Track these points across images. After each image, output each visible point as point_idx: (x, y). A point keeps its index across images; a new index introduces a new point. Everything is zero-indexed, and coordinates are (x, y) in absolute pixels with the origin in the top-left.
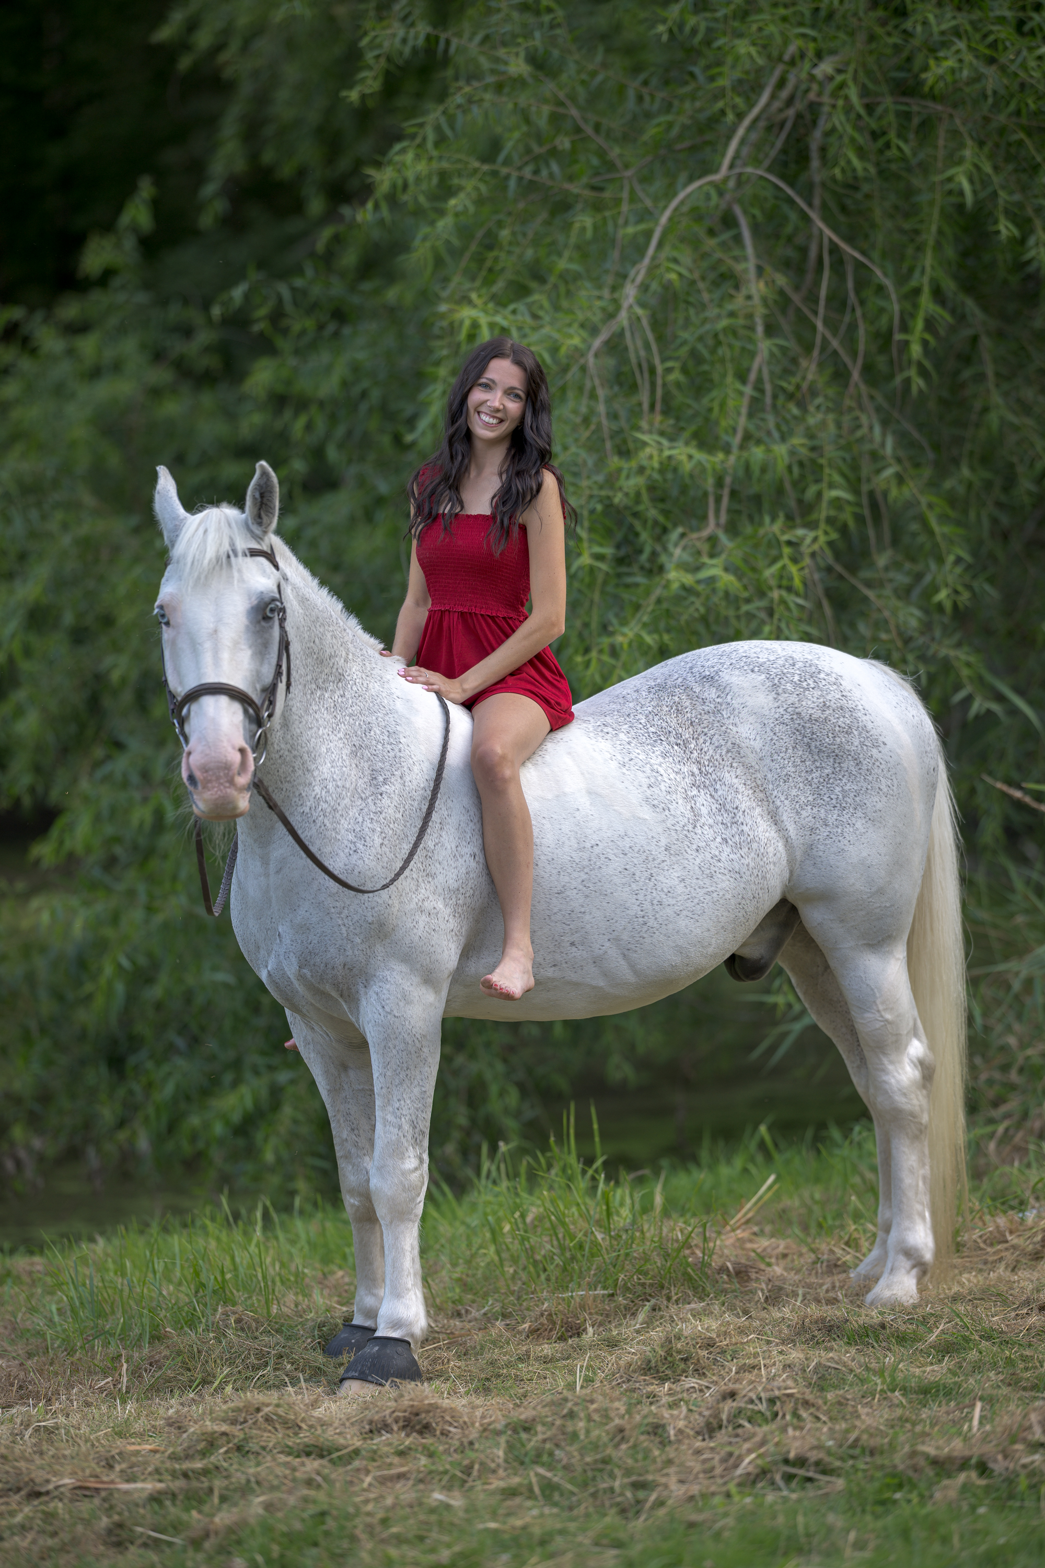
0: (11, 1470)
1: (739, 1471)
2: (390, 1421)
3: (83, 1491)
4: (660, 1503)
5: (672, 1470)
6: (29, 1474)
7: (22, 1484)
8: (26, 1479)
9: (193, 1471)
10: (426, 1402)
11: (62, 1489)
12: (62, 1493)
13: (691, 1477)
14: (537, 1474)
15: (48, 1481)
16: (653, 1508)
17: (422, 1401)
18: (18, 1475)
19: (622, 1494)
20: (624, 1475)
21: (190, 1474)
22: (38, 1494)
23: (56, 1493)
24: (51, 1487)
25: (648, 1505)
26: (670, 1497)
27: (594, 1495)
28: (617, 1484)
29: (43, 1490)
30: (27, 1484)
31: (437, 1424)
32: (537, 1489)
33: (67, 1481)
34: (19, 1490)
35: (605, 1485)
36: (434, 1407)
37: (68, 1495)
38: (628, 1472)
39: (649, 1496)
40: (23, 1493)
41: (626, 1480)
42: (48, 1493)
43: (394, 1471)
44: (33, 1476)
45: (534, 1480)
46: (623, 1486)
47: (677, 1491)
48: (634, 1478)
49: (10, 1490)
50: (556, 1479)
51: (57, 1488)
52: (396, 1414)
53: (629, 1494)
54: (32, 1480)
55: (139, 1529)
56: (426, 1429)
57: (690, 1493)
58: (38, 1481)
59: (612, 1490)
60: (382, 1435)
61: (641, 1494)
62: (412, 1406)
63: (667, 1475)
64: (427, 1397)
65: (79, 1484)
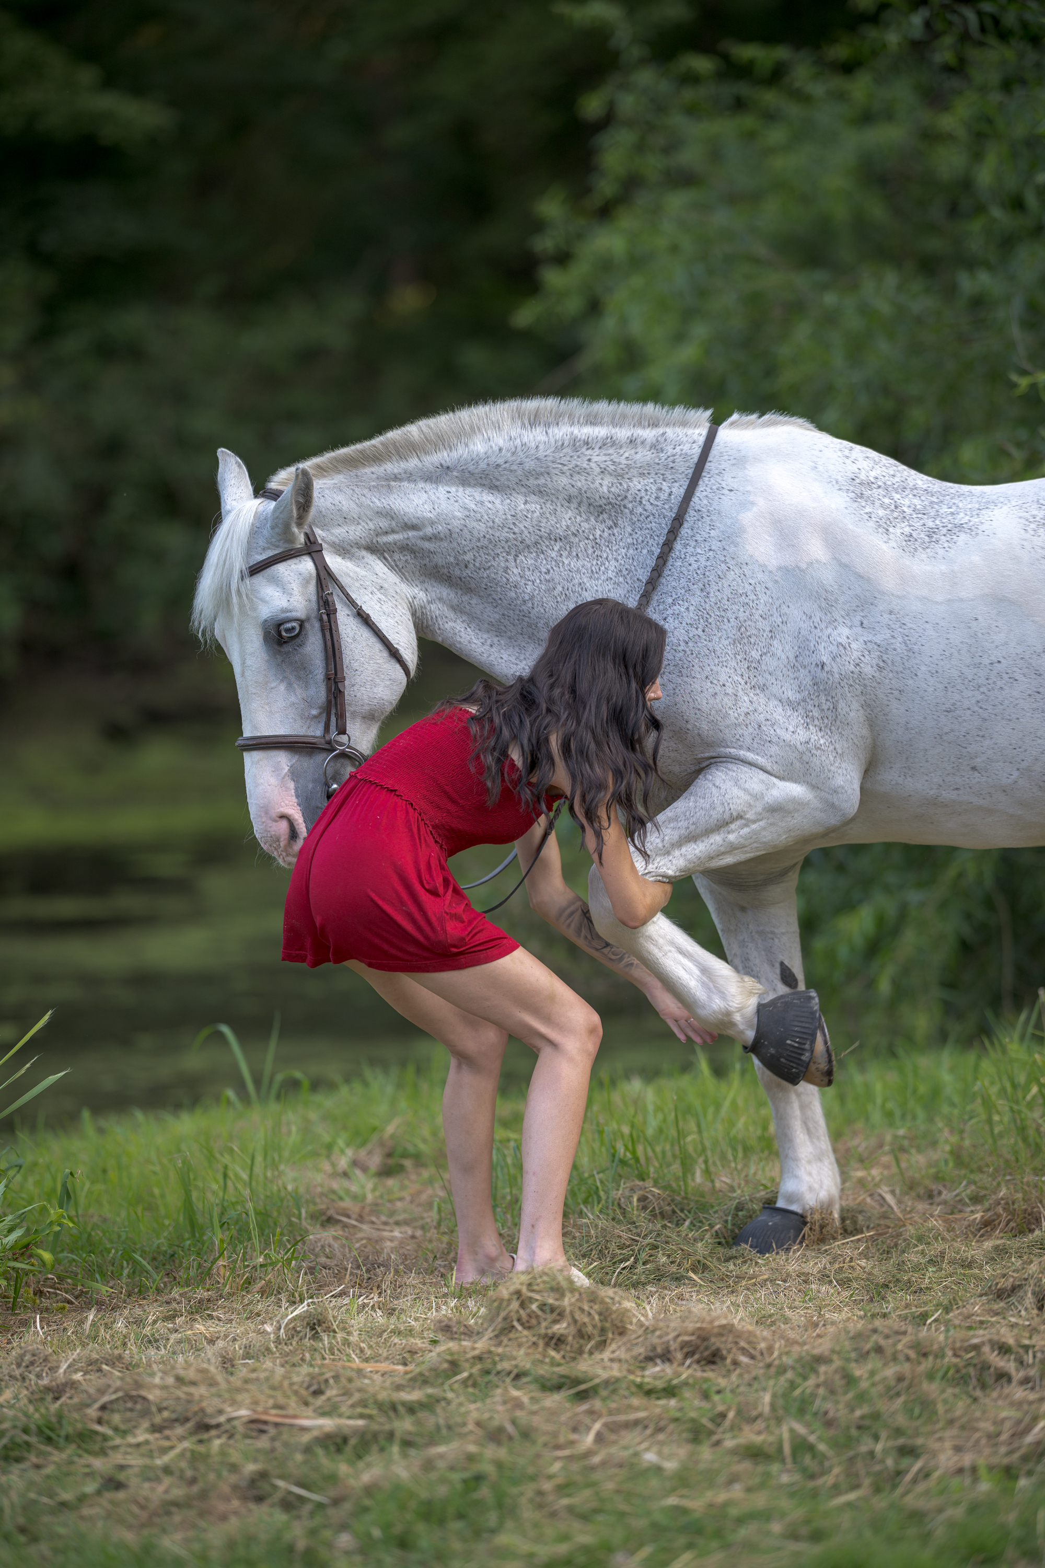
0: (183, 1396)
1: (1030, 1439)
2: (674, 1346)
3: (257, 1426)
4: (925, 1474)
5: (948, 1433)
6: (201, 1401)
7: (189, 1414)
8: (196, 1408)
9: (404, 1404)
10: (717, 1323)
11: (235, 1423)
12: (234, 1428)
13: (970, 1444)
14: (792, 1431)
15: (220, 1412)
16: (915, 1481)
17: (711, 1322)
18: (189, 1402)
19: (883, 1461)
20: (888, 1438)
21: (401, 1409)
22: (207, 1427)
23: (227, 1427)
24: (222, 1419)
25: (909, 1477)
26: (936, 1468)
27: (852, 1460)
28: (879, 1447)
29: (213, 1422)
30: (196, 1413)
31: (729, 1351)
32: (787, 1449)
33: (244, 1412)
34: (187, 1420)
35: (863, 1449)
36: (727, 1329)
37: (241, 1429)
38: (898, 1432)
39: (911, 1466)
40: (190, 1425)
41: (890, 1443)
42: (218, 1426)
43: (633, 1416)
44: (204, 1404)
45: (786, 1436)
46: (885, 1451)
47: (946, 1459)
48: (901, 1441)
49: (176, 1420)
50: (812, 1439)
51: (230, 1420)
52: (680, 1339)
53: (890, 1462)
54: (202, 1410)
55: (281, 1483)
56: (713, 1359)
57: (959, 1465)
58: (209, 1410)
59: (872, 1454)
60: (656, 1364)
61: (905, 1462)
62: (700, 1329)
63: (940, 1439)
64: (718, 1318)
65: (255, 1416)
